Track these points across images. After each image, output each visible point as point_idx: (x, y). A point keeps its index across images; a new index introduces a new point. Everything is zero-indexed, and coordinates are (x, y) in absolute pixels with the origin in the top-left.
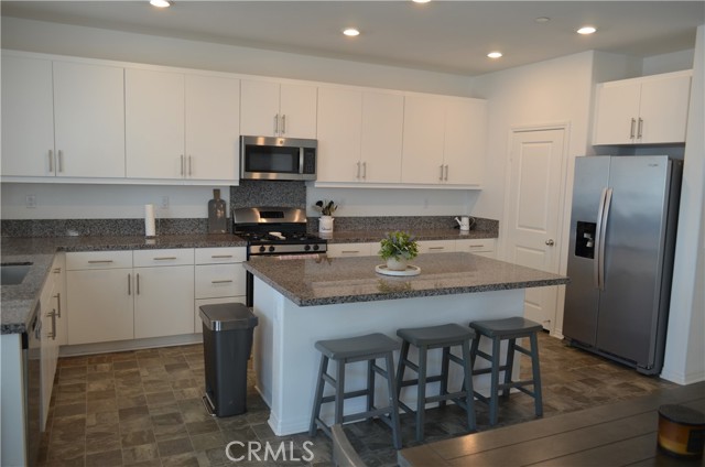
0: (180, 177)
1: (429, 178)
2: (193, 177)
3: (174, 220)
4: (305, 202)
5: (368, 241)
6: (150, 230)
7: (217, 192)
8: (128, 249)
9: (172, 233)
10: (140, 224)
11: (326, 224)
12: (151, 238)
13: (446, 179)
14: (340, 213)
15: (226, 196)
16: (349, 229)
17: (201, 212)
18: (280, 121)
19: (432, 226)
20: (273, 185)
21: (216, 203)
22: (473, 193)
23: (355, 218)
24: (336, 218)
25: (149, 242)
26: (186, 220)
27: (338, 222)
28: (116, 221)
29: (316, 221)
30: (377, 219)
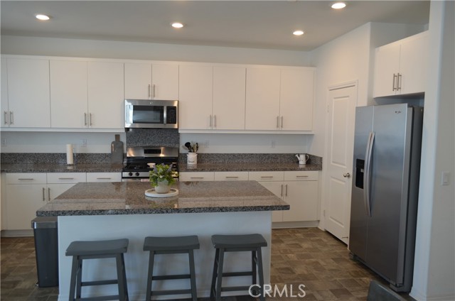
0: (85, 127)
1: (269, 126)
2: (93, 127)
3: (90, 154)
4: (179, 143)
5: (211, 170)
6: (70, 160)
7: (117, 136)
8: (44, 172)
9: (84, 162)
10: (64, 156)
11: (192, 157)
12: (70, 165)
13: (282, 127)
14: (203, 150)
15: (123, 139)
16: (206, 162)
17: (106, 149)
18: (152, 88)
19: (278, 161)
20: (155, 131)
21: (117, 143)
22: (308, 137)
23: (217, 155)
24: (198, 154)
25: (69, 168)
26: (97, 154)
27: (200, 157)
28: (53, 154)
29: (185, 156)
30: (234, 155)
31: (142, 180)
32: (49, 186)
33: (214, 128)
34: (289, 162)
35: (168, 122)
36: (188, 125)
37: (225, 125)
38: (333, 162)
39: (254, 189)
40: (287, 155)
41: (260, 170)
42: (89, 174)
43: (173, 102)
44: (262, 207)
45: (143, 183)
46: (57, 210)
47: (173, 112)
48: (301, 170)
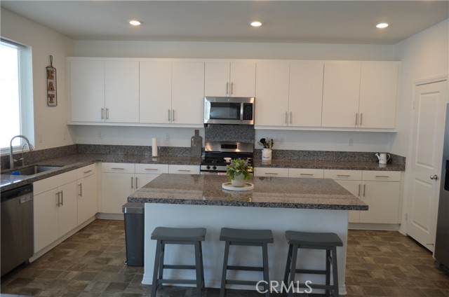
0: (168, 122)
1: (348, 123)
2: (176, 122)
3: (172, 148)
4: (254, 139)
5: (286, 167)
6: (155, 153)
7: (197, 131)
8: (132, 163)
9: (167, 155)
10: (150, 148)
11: (266, 153)
12: (155, 157)
13: (361, 124)
14: (278, 146)
15: (202, 134)
16: (280, 158)
17: (186, 143)
18: (230, 86)
19: (356, 159)
20: (232, 127)
21: (197, 138)
22: (389, 135)
23: (291, 151)
24: (273, 150)
25: (154, 160)
26: (178, 148)
27: (274, 152)
28: (141, 147)
29: (260, 152)
30: (309, 152)
31: (218, 174)
32: (136, 176)
33: (290, 125)
34: (368, 161)
35: (244, 119)
36: (264, 121)
37: (301, 122)
38: (418, 163)
39: (330, 187)
40: (366, 153)
41: (337, 168)
42: (172, 167)
43: (249, 99)
44: (338, 206)
45: (220, 176)
46: (145, 197)
47: (249, 109)
48: (381, 169)
